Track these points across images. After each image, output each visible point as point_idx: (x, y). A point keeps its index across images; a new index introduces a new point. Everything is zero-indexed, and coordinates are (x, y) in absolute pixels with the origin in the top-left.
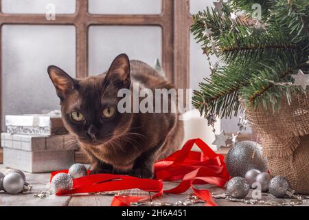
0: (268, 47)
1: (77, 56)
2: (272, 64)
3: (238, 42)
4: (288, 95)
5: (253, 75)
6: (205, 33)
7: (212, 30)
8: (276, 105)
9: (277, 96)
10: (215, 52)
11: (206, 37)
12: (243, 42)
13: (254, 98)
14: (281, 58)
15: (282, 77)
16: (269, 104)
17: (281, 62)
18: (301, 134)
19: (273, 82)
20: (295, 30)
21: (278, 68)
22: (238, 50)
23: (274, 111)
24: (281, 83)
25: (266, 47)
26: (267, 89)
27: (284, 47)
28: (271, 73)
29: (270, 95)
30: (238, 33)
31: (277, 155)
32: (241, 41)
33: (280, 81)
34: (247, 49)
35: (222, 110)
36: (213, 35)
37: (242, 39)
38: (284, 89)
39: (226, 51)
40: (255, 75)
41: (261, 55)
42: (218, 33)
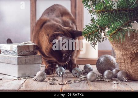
0: (119, 10)
1: (31, 14)
2: (121, 18)
3: (105, 8)
4: (129, 34)
6: (89, 3)
7: (92, 2)
8: (123, 38)
9: (123, 34)
10: (94, 12)
11: (89, 5)
12: (107, 8)
13: (112, 35)
14: (125, 15)
15: (126, 25)
17: (125, 17)
18: (136, 52)
19: (122, 27)
20: (132, 2)
21: (124, 20)
22: (104, 12)
24: (126, 28)
25: (118, 10)
26: (118, 30)
27: (127, 10)
28: (121, 23)
29: (120, 33)
30: (105, 3)
31: (124, 62)
32: (106, 7)
33: (125, 27)
34: (109, 11)
35: (96, 38)
36: (93, 4)
37: (107, 6)
38: (127, 31)
39: (99, 12)
40: (113, 24)
41: (116, 14)
42: (95, 4)
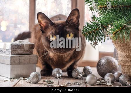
2: (126, 15)
5: (115, 20)
8: (128, 38)
9: (128, 32)
13: (115, 33)
16: (123, 36)
19: (126, 25)
21: (129, 18)
23: (126, 41)
26: (122, 28)
28: (125, 20)
29: (124, 31)
31: (127, 64)
39: (101, 8)
40: (116, 21)
